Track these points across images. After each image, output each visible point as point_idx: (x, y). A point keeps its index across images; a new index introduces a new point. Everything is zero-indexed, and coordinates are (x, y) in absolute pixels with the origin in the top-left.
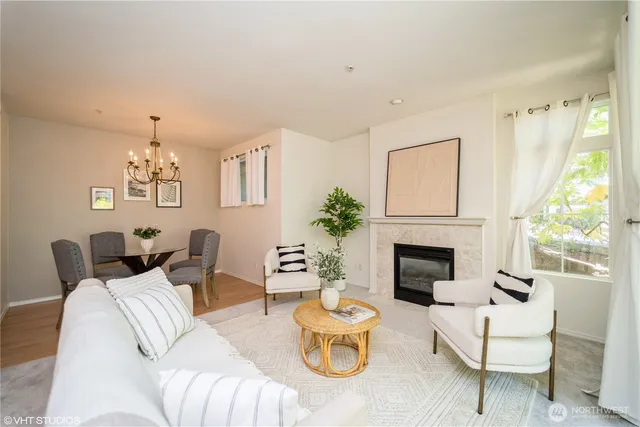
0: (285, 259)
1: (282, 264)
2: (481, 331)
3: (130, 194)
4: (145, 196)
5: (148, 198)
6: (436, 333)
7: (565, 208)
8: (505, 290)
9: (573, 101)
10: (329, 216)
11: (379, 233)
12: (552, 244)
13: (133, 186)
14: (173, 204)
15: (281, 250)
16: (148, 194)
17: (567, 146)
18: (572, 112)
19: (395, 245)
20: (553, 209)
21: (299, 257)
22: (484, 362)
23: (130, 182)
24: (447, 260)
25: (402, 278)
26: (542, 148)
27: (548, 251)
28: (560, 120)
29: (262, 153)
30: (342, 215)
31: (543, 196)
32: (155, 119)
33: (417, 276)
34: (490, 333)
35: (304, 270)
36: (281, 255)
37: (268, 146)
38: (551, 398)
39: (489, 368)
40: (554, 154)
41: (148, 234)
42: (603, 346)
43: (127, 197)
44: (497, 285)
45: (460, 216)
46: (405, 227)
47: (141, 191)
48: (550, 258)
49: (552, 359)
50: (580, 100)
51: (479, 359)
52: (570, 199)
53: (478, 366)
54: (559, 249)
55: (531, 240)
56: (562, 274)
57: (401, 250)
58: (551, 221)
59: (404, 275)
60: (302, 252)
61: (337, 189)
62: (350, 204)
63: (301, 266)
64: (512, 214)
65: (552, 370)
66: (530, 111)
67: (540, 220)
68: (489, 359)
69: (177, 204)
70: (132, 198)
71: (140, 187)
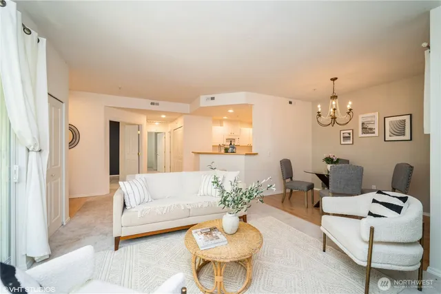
3: (363, 133)
4: (374, 133)
5: (377, 134)
13: (365, 126)
14: (402, 137)
16: (376, 131)
23: (363, 124)
32: (334, 79)
43: (360, 134)
47: (371, 129)
69: (407, 137)
70: (364, 135)
71: (370, 126)
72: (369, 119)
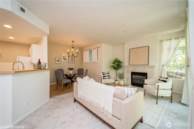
0: (104, 75)
1: (104, 77)
2: (157, 88)
4: (66, 60)
5: (67, 61)
6: (145, 90)
7: (175, 63)
8: (161, 80)
9: (177, 38)
10: (114, 65)
11: (127, 69)
12: (172, 73)
13: (64, 58)
14: (72, 62)
15: (104, 73)
16: (67, 59)
17: (175, 49)
18: (177, 41)
19: (131, 72)
20: (172, 63)
21: (108, 75)
22: (157, 94)
24: (145, 76)
25: (133, 80)
26: (169, 49)
27: (171, 74)
28: (174, 42)
29: (96, 49)
30: (117, 65)
31: (169, 60)
32: (73, 42)
33: (137, 80)
34: (159, 88)
35: (109, 78)
36: (103, 74)
37: (98, 48)
38: (171, 102)
39: (158, 95)
40: (172, 50)
41: (71, 69)
42: (182, 94)
44: (159, 80)
45: (149, 65)
46: (134, 68)
47: (66, 59)
48: (171, 76)
49: (172, 94)
50: (178, 38)
51: (157, 93)
52: (177, 61)
53: (156, 95)
54: (173, 74)
55: (166, 71)
56: (174, 79)
57: (133, 73)
58: (172, 66)
59: (134, 79)
60: (108, 74)
61: (116, 58)
62: (119, 62)
63: (109, 77)
64: (162, 64)
65: (171, 96)
66: (167, 40)
67: (168, 66)
68: (158, 94)
69: (73, 62)
70: (64, 61)
71: (65, 58)
72: (65, 56)
